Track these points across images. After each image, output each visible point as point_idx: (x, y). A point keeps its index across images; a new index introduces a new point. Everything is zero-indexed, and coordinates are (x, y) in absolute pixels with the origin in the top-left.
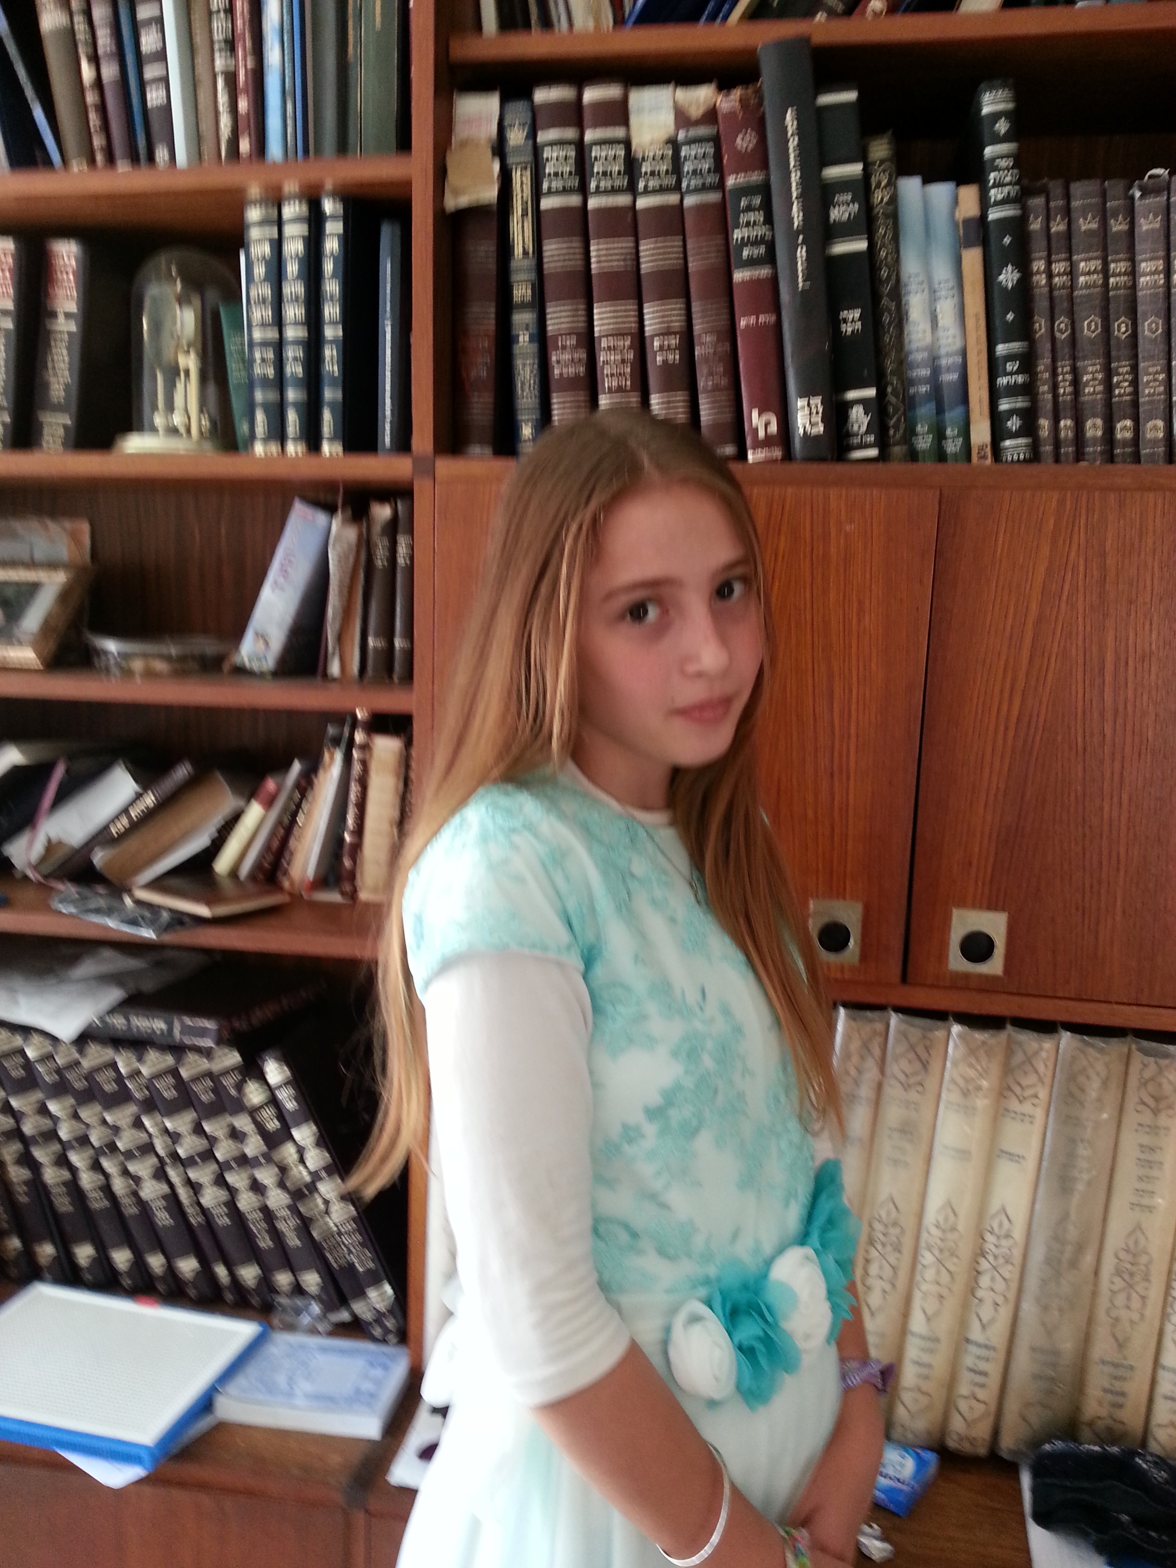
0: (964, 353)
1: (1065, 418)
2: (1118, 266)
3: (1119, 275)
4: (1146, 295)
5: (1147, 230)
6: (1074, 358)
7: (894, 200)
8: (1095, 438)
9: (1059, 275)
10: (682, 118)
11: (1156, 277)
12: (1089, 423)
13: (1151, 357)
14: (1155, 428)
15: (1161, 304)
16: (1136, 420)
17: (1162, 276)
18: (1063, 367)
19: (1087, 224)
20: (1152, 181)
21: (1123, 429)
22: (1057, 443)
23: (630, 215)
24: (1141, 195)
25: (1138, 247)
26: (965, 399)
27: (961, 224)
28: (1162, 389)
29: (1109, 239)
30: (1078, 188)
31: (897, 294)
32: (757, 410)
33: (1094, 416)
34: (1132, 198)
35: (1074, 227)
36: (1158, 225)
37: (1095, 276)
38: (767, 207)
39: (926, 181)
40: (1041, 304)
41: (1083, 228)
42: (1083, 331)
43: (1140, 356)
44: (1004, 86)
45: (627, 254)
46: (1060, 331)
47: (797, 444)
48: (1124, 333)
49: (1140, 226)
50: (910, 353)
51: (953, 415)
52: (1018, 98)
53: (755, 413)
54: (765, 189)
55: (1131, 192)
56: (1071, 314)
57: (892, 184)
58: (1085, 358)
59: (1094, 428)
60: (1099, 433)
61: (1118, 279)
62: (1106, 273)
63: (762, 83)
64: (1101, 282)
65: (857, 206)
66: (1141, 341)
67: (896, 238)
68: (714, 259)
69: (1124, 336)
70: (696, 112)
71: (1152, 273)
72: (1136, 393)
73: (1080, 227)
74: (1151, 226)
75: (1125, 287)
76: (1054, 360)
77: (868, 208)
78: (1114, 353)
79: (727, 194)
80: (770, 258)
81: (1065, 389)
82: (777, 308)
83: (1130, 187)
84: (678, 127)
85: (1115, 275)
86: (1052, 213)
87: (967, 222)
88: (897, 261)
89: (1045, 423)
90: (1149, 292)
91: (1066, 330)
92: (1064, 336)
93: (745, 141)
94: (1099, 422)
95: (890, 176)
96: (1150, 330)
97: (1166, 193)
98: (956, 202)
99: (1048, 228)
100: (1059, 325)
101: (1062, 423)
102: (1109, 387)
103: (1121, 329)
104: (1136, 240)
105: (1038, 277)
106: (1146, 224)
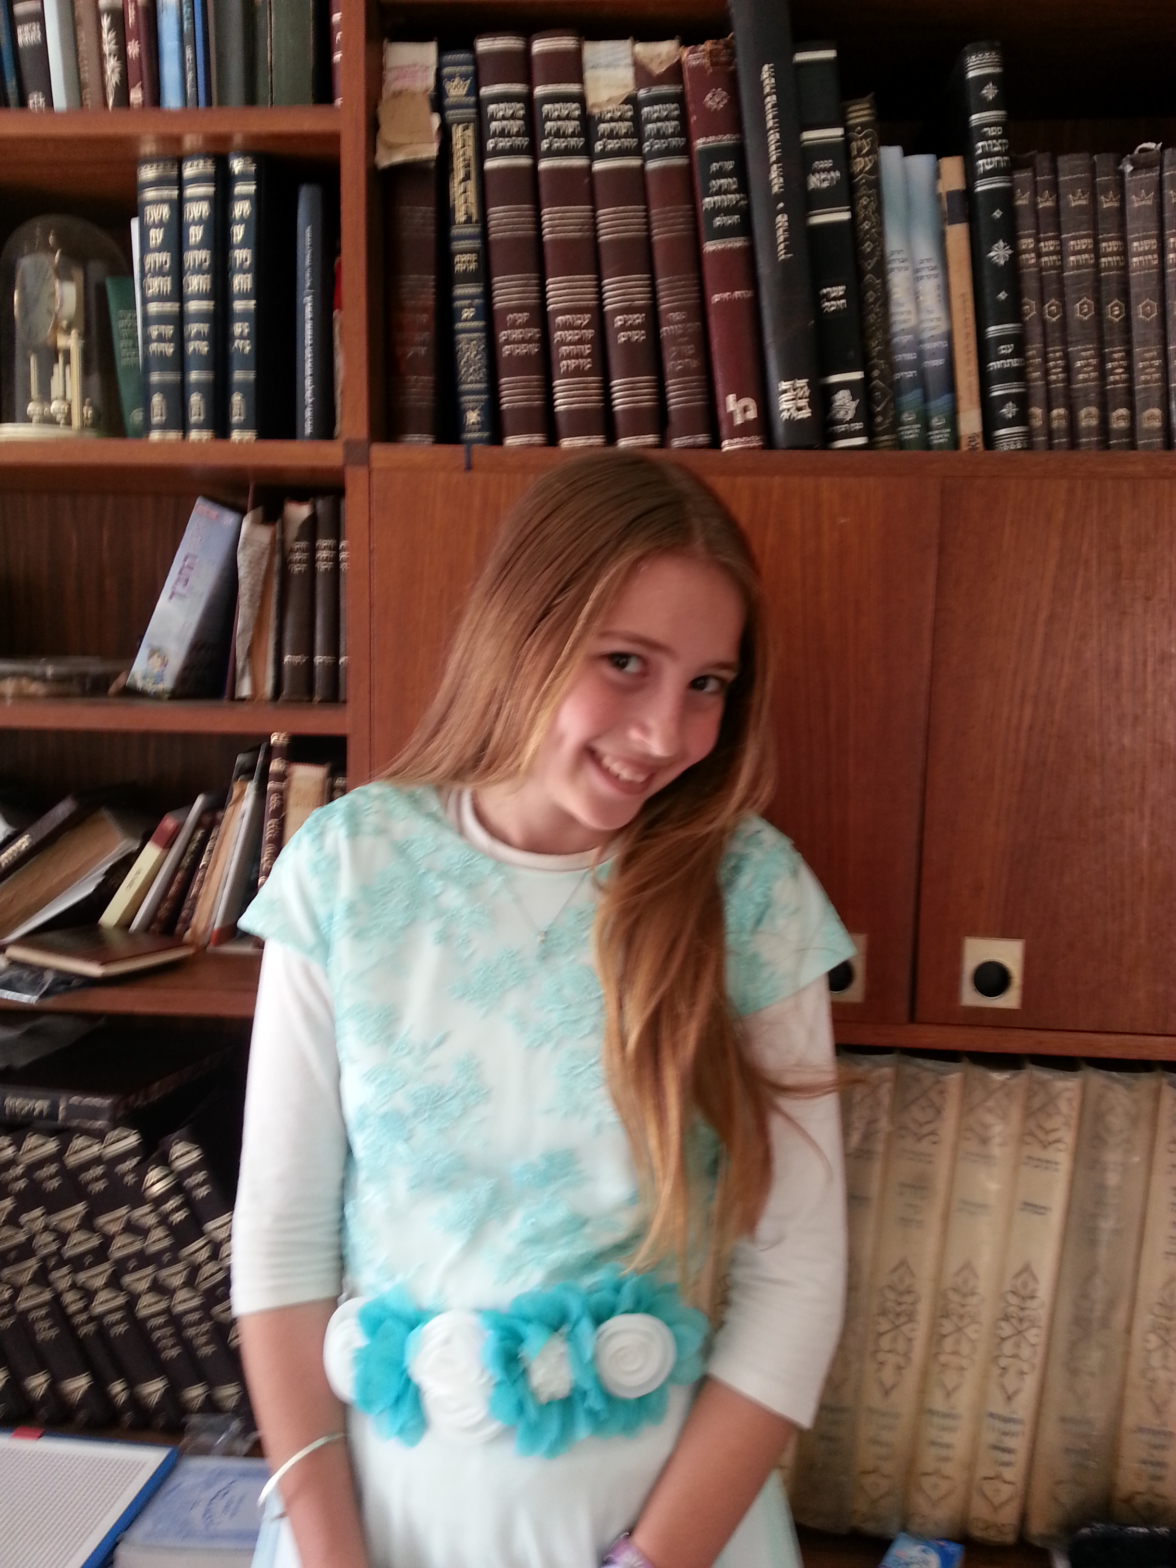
0: (949, 336)
1: (1058, 407)
2: (1110, 246)
3: (1111, 254)
4: (1140, 275)
5: (1139, 207)
6: (1065, 343)
7: (876, 169)
8: (1089, 428)
9: (1048, 254)
10: (642, 74)
11: (1150, 257)
12: (1083, 413)
13: (1145, 343)
14: (1152, 417)
15: (1154, 284)
16: (1131, 406)
17: (1156, 256)
18: (1054, 352)
19: (1077, 201)
20: (1143, 154)
21: (1119, 418)
22: (1050, 434)
23: (586, 181)
24: (1132, 171)
25: (1130, 226)
26: (951, 386)
27: (945, 200)
28: (1157, 376)
29: (1100, 216)
30: (1064, 162)
31: (882, 270)
32: (734, 395)
33: (1088, 404)
34: (1122, 174)
35: (1062, 203)
36: (1149, 203)
37: (1087, 256)
38: (741, 173)
39: (907, 153)
40: (1031, 284)
41: (1073, 204)
42: (1074, 312)
43: (1135, 340)
44: (991, 49)
45: (583, 224)
46: (1050, 313)
47: (780, 431)
48: (1117, 316)
49: (1132, 202)
50: (895, 335)
51: (939, 403)
52: (1004, 63)
53: (731, 398)
54: (738, 153)
55: (1121, 167)
56: (1061, 295)
57: (873, 151)
58: (1077, 343)
59: (1088, 416)
60: (1094, 422)
61: (1110, 259)
62: (1096, 252)
63: (733, 38)
64: (1092, 261)
65: (838, 174)
66: (1135, 325)
67: (879, 210)
68: (680, 229)
69: (1117, 320)
70: (658, 69)
71: (1145, 253)
72: (1130, 381)
73: (1069, 203)
74: (1143, 203)
75: (1119, 268)
76: (1045, 346)
77: (849, 176)
78: (1107, 338)
79: (696, 158)
80: (745, 228)
81: (1057, 376)
82: (754, 283)
83: (1119, 163)
84: (639, 83)
85: (1106, 255)
86: (1039, 189)
87: (951, 195)
88: (881, 234)
89: (1037, 411)
90: (1142, 273)
91: (1056, 314)
92: (1054, 319)
93: (715, 100)
94: (1094, 410)
95: (872, 142)
96: (1145, 313)
97: (1158, 168)
98: (937, 174)
99: (1036, 204)
100: (1050, 306)
101: (1055, 412)
102: (1103, 374)
103: (1114, 311)
104: (1128, 218)
105: (1027, 256)
106: (1138, 201)
